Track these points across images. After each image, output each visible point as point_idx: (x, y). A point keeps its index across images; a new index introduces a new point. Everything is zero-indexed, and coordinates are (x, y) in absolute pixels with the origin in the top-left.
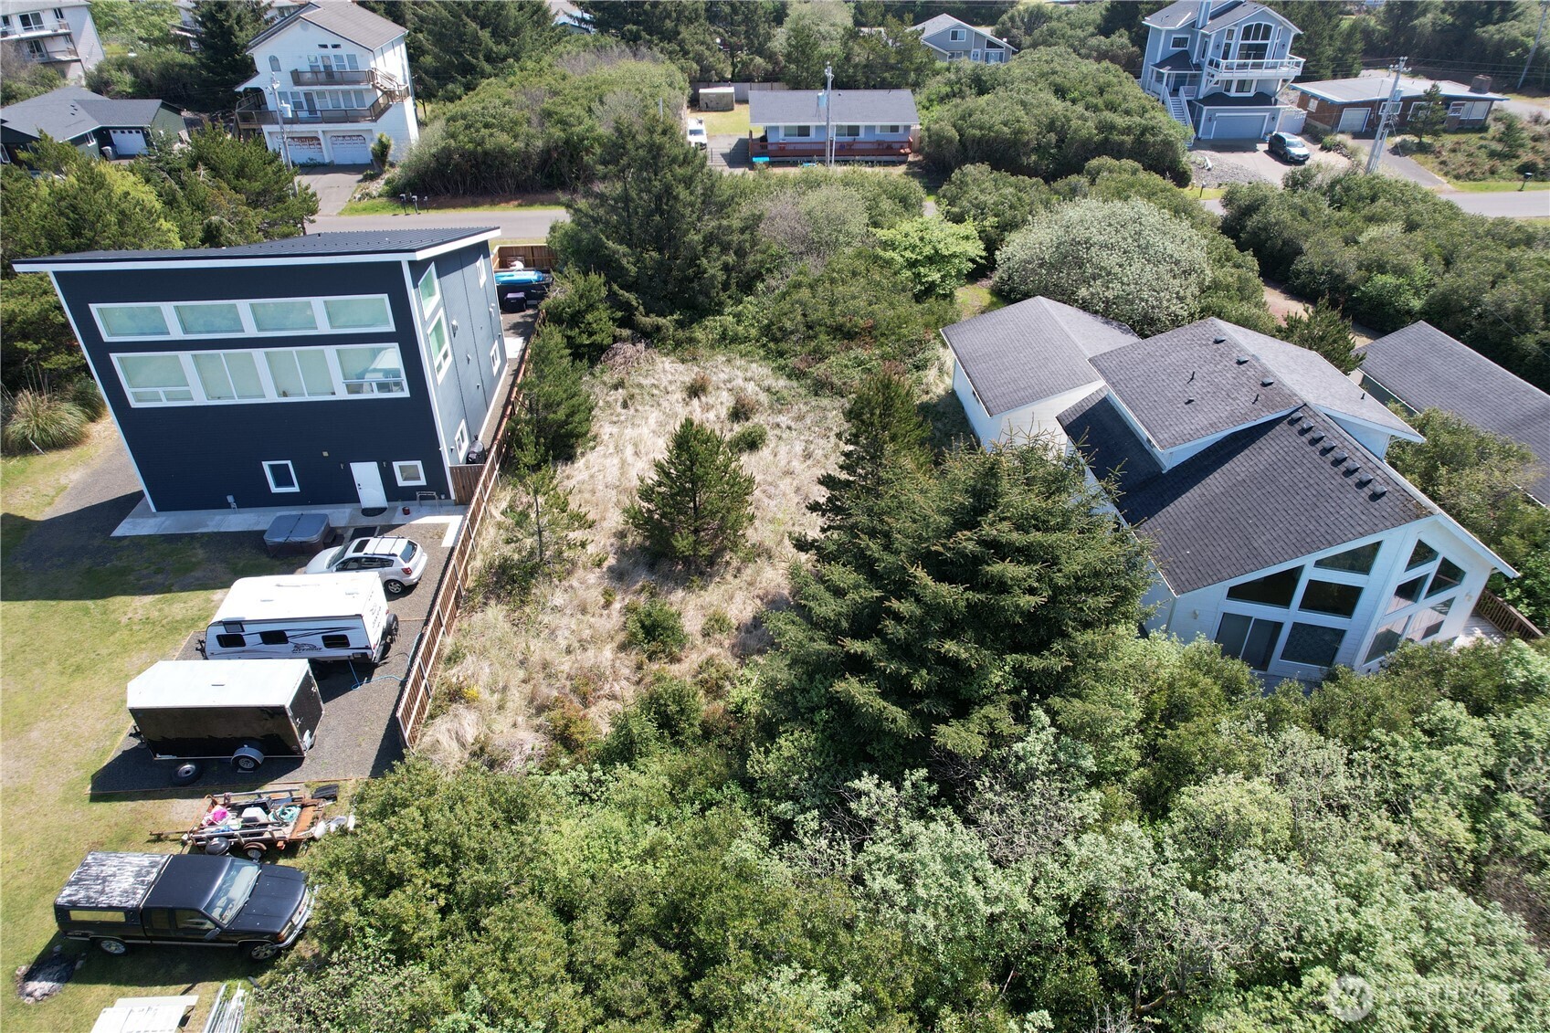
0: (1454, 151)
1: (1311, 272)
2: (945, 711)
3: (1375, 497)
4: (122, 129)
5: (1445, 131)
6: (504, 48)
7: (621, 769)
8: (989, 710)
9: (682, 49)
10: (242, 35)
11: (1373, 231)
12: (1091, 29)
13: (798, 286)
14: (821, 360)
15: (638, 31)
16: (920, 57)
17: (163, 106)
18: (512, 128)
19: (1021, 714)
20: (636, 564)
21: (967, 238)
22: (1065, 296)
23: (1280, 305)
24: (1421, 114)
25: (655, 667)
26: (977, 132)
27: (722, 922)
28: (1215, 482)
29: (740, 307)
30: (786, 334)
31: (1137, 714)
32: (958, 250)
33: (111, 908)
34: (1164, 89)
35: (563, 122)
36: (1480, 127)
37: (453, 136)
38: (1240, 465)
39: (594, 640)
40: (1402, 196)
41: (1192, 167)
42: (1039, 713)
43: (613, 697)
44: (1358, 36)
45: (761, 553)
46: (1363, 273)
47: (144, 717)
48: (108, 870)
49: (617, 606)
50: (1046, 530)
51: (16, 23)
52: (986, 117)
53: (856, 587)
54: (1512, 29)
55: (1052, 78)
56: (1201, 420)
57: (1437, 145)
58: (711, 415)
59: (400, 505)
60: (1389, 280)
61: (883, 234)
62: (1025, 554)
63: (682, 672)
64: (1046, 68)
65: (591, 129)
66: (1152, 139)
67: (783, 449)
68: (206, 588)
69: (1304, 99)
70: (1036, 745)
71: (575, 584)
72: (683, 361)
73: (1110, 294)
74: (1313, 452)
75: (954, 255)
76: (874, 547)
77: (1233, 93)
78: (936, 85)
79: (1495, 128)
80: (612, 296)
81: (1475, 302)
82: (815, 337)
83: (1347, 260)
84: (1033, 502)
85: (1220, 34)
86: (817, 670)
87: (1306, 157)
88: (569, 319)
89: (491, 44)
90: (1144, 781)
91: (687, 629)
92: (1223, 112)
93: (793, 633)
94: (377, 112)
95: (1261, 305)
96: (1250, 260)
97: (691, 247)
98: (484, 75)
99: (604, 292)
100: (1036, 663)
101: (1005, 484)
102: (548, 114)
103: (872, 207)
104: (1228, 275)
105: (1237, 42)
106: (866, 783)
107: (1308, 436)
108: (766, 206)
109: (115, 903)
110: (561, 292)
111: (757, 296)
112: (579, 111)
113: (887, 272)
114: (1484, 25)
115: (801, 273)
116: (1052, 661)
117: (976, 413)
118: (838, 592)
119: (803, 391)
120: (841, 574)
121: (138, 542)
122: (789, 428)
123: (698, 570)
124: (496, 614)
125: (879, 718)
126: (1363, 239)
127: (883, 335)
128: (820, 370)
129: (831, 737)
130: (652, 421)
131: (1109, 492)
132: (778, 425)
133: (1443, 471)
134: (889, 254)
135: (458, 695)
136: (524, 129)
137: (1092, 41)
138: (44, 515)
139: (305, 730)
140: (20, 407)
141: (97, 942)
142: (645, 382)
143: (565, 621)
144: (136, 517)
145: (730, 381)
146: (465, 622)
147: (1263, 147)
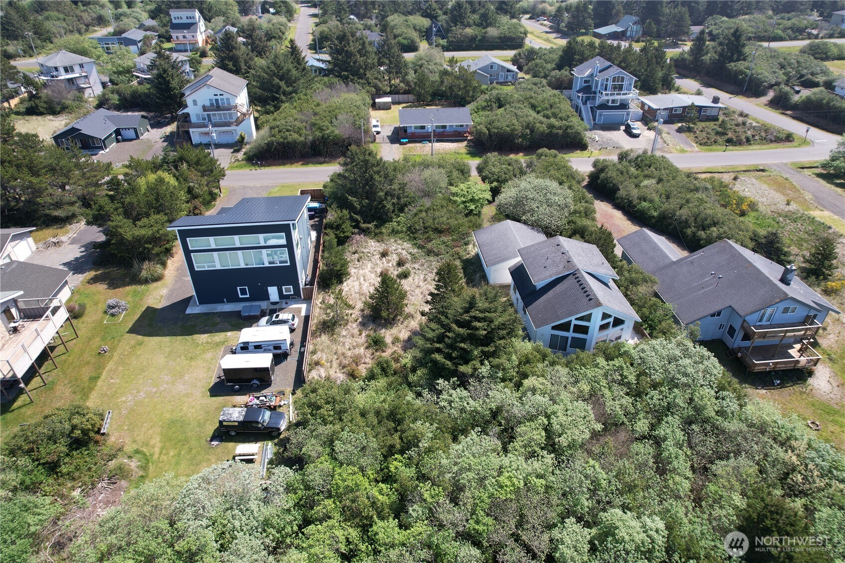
0: (702, 131)
1: (622, 198)
2: (462, 362)
3: (590, 300)
4: (125, 129)
5: (699, 121)
6: (290, 89)
7: (373, 382)
8: (474, 362)
9: (368, 82)
10: (174, 82)
11: (646, 182)
12: (554, 64)
13: (421, 211)
14: (430, 241)
15: (348, 76)
16: (475, 84)
17: (142, 115)
18: (298, 131)
19: (482, 364)
20: (368, 320)
21: (485, 190)
23: (609, 212)
24: (689, 115)
25: (378, 354)
26: (496, 131)
27: (404, 413)
28: (551, 293)
29: (399, 219)
30: (416, 231)
31: (516, 363)
32: (481, 196)
33: (234, 421)
34: (580, 103)
35: (321, 129)
36: (715, 119)
37: (274, 136)
38: (558, 288)
39: (358, 346)
41: (589, 140)
42: (486, 362)
43: (364, 363)
45: (410, 316)
46: (638, 201)
47: (226, 371)
48: (230, 412)
49: (364, 334)
50: (490, 312)
51: (62, 71)
52: (500, 124)
53: (438, 329)
54: (741, 65)
55: (530, 100)
56: (547, 274)
57: (696, 128)
58: (390, 265)
59: (284, 301)
60: (645, 204)
61: (453, 189)
62: (483, 319)
63: (386, 355)
64: (528, 94)
65: (333, 132)
66: (570, 131)
67: (416, 277)
68: (224, 331)
69: (641, 104)
70: (485, 370)
71: (349, 327)
72: (378, 241)
73: (534, 218)
74: (578, 285)
75: (480, 198)
76: (443, 318)
77: (610, 104)
78: (481, 100)
79: (721, 119)
80: (351, 217)
82: (428, 232)
83: (635, 194)
84: (487, 305)
85: (603, 80)
86: (428, 352)
87: (640, 134)
88: (336, 227)
89: (285, 88)
90: (516, 381)
91: (387, 342)
92: (606, 112)
93: (420, 342)
94: (238, 122)
97: (379, 197)
98: (283, 102)
99: (348, 216)
100: (486, 349)
102: (314, 125)
103: (450, 176)
104: (581, 206)
105: (610, 83)
106: (440, 381)
107: (577, 279)
108: (408, 177)
110: (331, 216)
111: (405, 213)
112: (327, 123)
113: (454, 206)
114: (730, 62)
115: (421, 206)
116: (491, 349)
117: (484, 265)
118: (434, 331)
119: (423, 254)
120: (433, 325)
121: (196, 316)
122: (419, 269)
123: (389, 322)
124: (324, 337)
125: (443, 364)
126: (643, 184)
127: (453, 231)
128: (429, 246)
129: (432, 371)
130: (369, 267)
131: (521, 297)
132: (414, 268)
134: (455, 198)
135: (317, 363)
136: (304, 132)
137: (553, 73)
138: (159, 306)
139: (273, 374)
140: (144, 267)
141: (229, 431)
142: (365, 251)
143: (347, 340)
144: (192, 306)
145: (396, 250)
146: (315, 341)
147: (623, 128)
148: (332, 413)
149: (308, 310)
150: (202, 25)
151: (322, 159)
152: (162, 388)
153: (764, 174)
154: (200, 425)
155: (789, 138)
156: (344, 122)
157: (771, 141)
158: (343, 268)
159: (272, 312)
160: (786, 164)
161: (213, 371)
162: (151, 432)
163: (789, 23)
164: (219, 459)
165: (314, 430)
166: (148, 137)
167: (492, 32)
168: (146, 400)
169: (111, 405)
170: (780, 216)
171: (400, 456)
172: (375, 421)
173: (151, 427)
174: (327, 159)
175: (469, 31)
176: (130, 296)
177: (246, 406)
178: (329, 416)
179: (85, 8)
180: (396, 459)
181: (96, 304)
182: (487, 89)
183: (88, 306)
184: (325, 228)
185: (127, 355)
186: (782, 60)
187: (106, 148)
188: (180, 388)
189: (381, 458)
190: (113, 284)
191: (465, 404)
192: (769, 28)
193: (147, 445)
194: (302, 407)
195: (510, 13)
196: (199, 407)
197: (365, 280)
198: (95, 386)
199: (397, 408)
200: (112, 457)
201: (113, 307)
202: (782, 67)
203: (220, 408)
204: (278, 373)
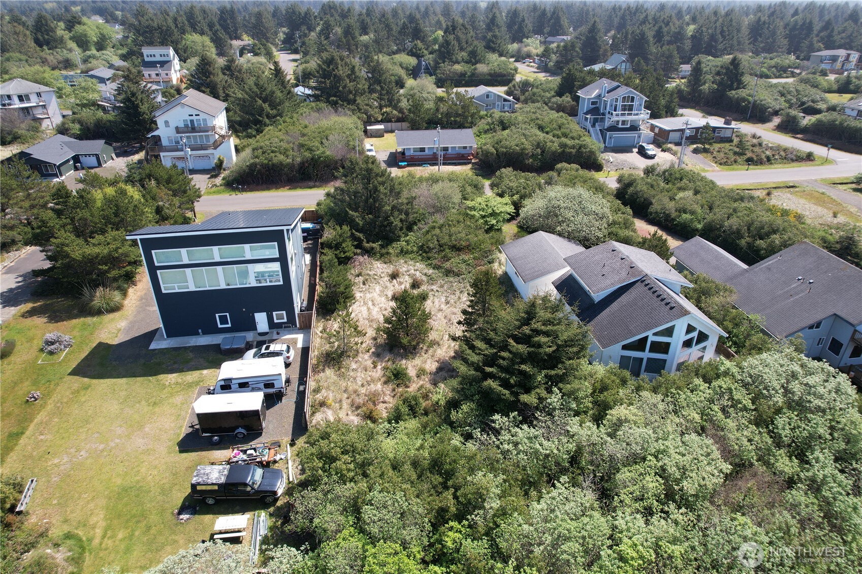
0: (719, 151)
1: (656, 212)
2: (523, 391)
3: (672, 308)
4: (86, 155)
5: (715, 142)
6: (274, 112)
7: (401, 423)
8: (538, 390)
9: (358, 108)
10: (143, 107)
11: (681, 195)
12: (553, 93)
13: (434, 228)
14: (447, 260)
15: (337, 101)
16: (473, 110)
17: (106, 143)
18: (285, 153)
19: (550, 392)
20: (384, 350)
21: (506, 204)
22: (551, 230)
23: (643, 228)
24: (704, 136)
25: (400, 390)
26: (504, 150)
27: (454, 462)
28: (615, 306)
29: (408, 238)
30: (430, 249)
31: (590, 391)
32: (503, 210)
33: (213, 484)
34: (588, 125)
35: (310, 150)
36: (729, 140)
37: (257, 157)
38: (624, 299)
39: (373, 381)
40: (693, 177)
41: (604, 162)
42: (555, 389)
43: (384, 402)
44: (675, 95)
45: (434, 343)
46: (677, 213)
47: (201, 417)
48: (207, 472)
49: (379, 367)
50: (554, 325)
51: (16, 99)
52: (508, 143)
53: (486, 349)
54: (742, 93)
55: (537, 122)
56: (608, 282)
57: (712, 149)
58: (403, 287)
59: (275, 331)
60: (688, 216)
61: (469, 203)
62: (546, 334)
63: (413, 388)
64: (534, 116)
65: (324, 152)
66: (584, 150)
67: (436, 301)
68: (198, 369)
69: (653, 128)
70: (555, 399)
71: (360, 359)
72: (385, 263)
73: (570, 229)
74: (650, 293)
75: (501, 212)
77: (620, 126)
78: (482, 124)
79: (736, 140)
80: (352, 235)
81: (721, 226)
82: (444, 250)
83: (671, 206)
84: (548, 315)
85: (612, 100)
86: (474, 380)
87: (655, 155)
88: (335, 246)
89: (269, 111)
90: (594, 414)
91: (410, 375)
92: (616, 135)
93: (463, 369)
94: (216, 145)
95: (634, 231)
96: (629, 210)
97: (386, 212)
98: (266, 125)
99: (349, 234)
100: (553, 372)
101: (538, 310)
102: (302, 146)
103: (463, 190)
104: (619, 217)
105: (620, 104)
106: (497, 417)
107: (648, 287)
108: (415, 192)
109: (214, 482)
110: (329, 234)
111: (414, 232)
112: (317, 144)
113: (473, 221)
114: (730, 90)
115: (434, 222)
116: (558, 371)
117: (518, 282)
119: (441, 275)
121: (162, 351)
122: (437, 291)
123: (410, 351)
124: (329, 372)
125: (499, 395)
126: (677, 198)
127: (473, 248)
128: (447, 265)
129: (480, 405)
130: (377, 290)
131: (574, 311)
132: (432, 290)
133: (703, 297)
134: (473, 213)
135: (322, 404)
136: (291, 153)
137: (554, 100)
138: (115, 341)
139: (264, 419)
140: (98, 294)
141: (204, 499)
142: (370, 273)
143: (359, 374)
144: (159, 340)
145: (408, 271)
146: (317, 377)
147: (635, 150)
148: (352, 466)
149: (307, 340)
150: (176, 63)
151: (311, 184)
152: (112, 444)
153: (797, 189)
154: (164, 492)
155: (809, 157)
156: (336, 143)
157: (793, 160)
158: (347, 290)
159: (259, 344)
160: (816, 181)
161: (184, 419)
162: (92, 505)
163: (773, 62)
164: (191, 541)
165: (328, 492)
166: (113, 165)
167: (482, 68)
168: (89, 461)
169: (36, 470)
170: (831, 228)
171: (457, 523)
172: (414, 477)
173: (93, 499)
174: (317, 184)
175: (458, 67)
176: (77, 329)
177: (229, 462)
178: (349, 470)
179: (51, 51)
180: (451, 529)
181: (30, 340)
182: (487, 115)
183: (18, 344)
184: (322, 248)
185: (66, 403)
186: (781, 89)
187: (61, 175)
188: (139, 442)
189: (428, 527)
190: (56, 316)
191: (538, 446)
192: (754, 66)
193: (85, 525)
194: (310, 459)
195: (499, 51)
196: (164, 467)
197: (373, 305)
198: (16, 445)
199: (441, 454)
200: (29, 546)
201: (52, 343)
202: (782, 95)
203: (191, 468)
204: (270, 419)
